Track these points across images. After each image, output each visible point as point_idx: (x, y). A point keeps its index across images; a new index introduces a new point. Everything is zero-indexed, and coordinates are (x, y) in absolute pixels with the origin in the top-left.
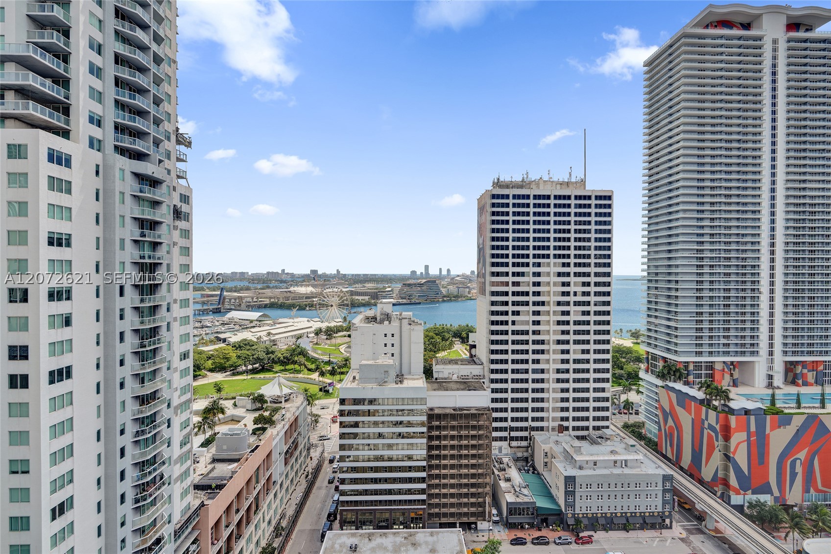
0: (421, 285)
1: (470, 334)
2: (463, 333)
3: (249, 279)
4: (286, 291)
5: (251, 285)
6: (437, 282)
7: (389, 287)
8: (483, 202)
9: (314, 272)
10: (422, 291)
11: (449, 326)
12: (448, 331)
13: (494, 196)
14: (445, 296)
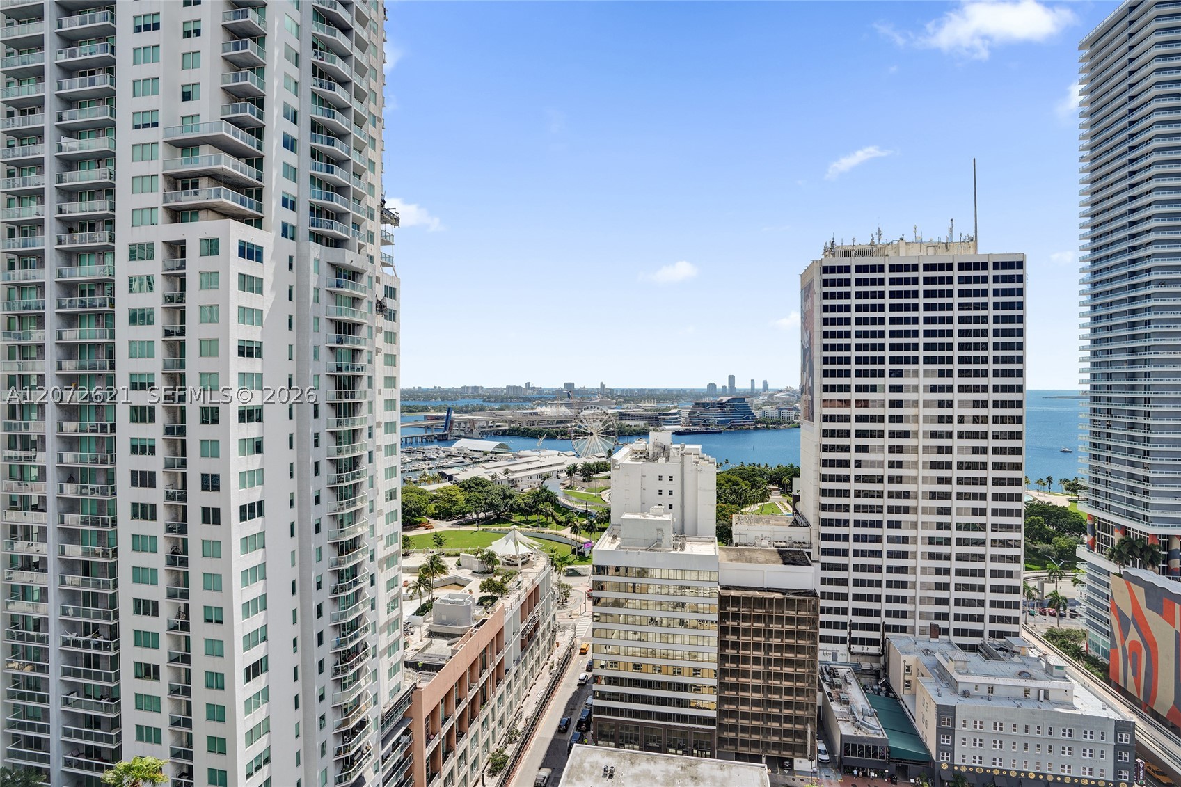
0: (721, 405)
1: (794, 479)
2: (785, 478)
3: (484, 396)
4: (531, 413)
5: (485, 404)
6: (746, 400)
7: (675, 408)
8: (809, 280)
9: (569, 386)
10: (724, 414)
11: (763, 466)
12: (762, 474)
13: (825, 270)
14: (759, 422)
